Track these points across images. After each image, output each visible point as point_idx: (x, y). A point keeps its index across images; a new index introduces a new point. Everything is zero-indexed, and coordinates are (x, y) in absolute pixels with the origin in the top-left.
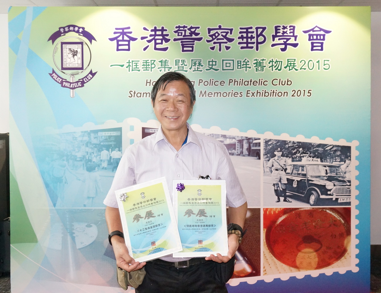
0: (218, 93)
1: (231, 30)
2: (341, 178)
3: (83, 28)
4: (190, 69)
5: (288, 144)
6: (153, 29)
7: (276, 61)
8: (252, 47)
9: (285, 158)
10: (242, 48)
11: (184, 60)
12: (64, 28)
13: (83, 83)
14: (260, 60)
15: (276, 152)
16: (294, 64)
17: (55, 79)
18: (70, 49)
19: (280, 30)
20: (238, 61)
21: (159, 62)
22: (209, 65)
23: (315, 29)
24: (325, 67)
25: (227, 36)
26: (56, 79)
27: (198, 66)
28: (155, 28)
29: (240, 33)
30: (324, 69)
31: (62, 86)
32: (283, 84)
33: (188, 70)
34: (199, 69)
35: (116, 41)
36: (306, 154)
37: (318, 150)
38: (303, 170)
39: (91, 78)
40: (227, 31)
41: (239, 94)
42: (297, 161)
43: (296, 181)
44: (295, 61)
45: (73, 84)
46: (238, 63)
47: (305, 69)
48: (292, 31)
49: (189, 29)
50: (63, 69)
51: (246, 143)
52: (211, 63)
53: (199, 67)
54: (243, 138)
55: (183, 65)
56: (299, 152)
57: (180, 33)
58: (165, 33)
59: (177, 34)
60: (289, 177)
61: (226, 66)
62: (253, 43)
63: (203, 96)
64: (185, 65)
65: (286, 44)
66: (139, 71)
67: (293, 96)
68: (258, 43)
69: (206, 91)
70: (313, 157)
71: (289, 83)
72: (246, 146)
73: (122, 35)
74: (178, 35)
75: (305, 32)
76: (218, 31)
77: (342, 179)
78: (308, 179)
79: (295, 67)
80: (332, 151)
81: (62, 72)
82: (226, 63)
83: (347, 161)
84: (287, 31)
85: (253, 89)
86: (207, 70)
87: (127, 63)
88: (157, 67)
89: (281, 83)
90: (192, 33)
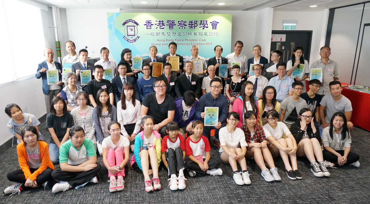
0: (182, 44)
1: (186, 22)
3: (134, 21)
6: (159, 21)
7: (201, 33)
8: (193, 28)
10: (190, 28)
11: (170, 32)
13: (135, 41)
14: (195, 32)
17: (125, 39)
18: (130, 28)
19: (202, 22)
21: (162, 33)
23: (214, 22)
25: (185, 24)
29: (189, 23)
30: (217, 35)
31: (128, 42)
33: (172, 36)
35: (146, 25)
39: (138, 39)
40: (184, 22)
41: (189, 44)
44: (207, 33)
45: (132, 41)
47: (210, 35)
48: (206, 22)
49: (172, 21)
50: (128, 35)
53: (175, 35)
58: (163, 22)
62: (193, 26)
65: (204, 27)
66: (155, 36)
67: (206, 45)
68: (195, 26)
71: (205, 40)
73: (148, 23)
74: (168, 23)
75: (210, 23)
76: (181, 22)
85: (193, 42)
86: (178, 36)
87: (150, 33)
89: (202, 40)
90: (172, 23)
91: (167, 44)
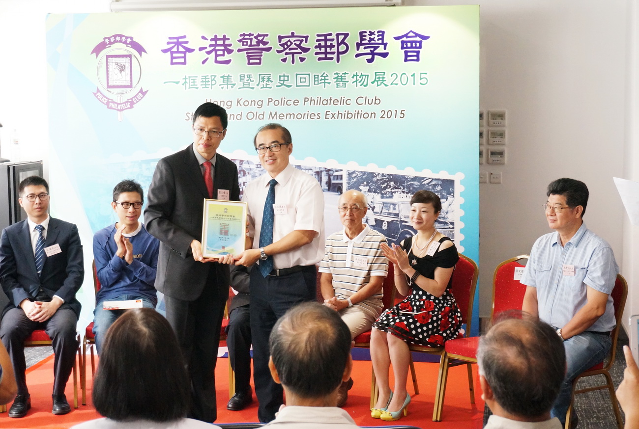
0: (290, 115)
1: (306, 37)
2: (442, 219)
3: (131, 38)
4: (258, 85)
5: (376, 176)
6: (214, 37)
7: (362, 75)
9: (373, 193)
11: (250, 75)
12: (109, 38)
13: (132, 104)
14: (341, 74)
15: (362, 186)
17: (100, 99)
18: (117, 64)
19: (365, 36)
20: (315, 76)
21: (221, 77)
22: (280, 80)
23: (409, 35)
24: (422, 81)
25: (302, 45)
26: (102, 99)
27: (267, 81)
28: (216, 36)
29: (318, 41)
30: (421, 84)
31: (108, 107)
32: (370, 103)
33: (255, 87)
34: (268, 86)
35: (169, 53)
36: (398, 189)
37: (413, 184)
38: (394, 209)
39: (142, 98)
40: (301, 39)
41: (316, 115)
42: (387, 198)
43: (386, 222)
44: (384, 75)
45: (121, 105)
46: (315, 78)
47: (397, 84)
48: (381, 37)
49: (256, 38)
50: (109, 87)
51: (325, 176)
52: (282, 78)
53: (268, 83)
54: (321, 170)
55: (249, 81)
56: (390, 187)
57: (245, 42)
58: (227, 42)
59: (242, 43)
60: (378, 217)
61: (301, 82)
62: (333, 53)
63: (273, 118)
64: (251, 81)
65: (373, 54)
66: (197, 88)
67: (382, 117)
68: (339, 53)
69: (276, 112)
70: (407, 193)
71: (377, 102)
72: (325, 179)
73: (176, 46)
74: (243, 45)
75: (397, 38)
76: (291, 39)
77: (443, 221)
78: (400, 220)
79: (384, 82)
80: (431, 186)
81: (108, 90)
82: (301, 78)
83: (449, 198)
84: (374, 38)
85: (333, 109)
86: (277, 86)
87: (183, 79)
88: (218, 84)
89: (367, 102)
90: (259, 42)
91: (239, 117)
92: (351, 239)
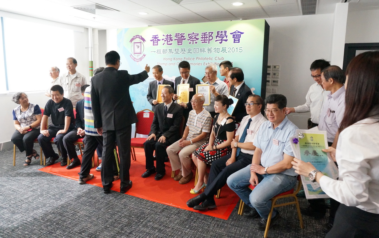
1: (198, 34)
3: (141, 36)
4: (181, 53)
8: (207, 42)
11: (178, 49)
12: (135, 36)
13: (141, 59)
14: (210, 48)
16: (225, 49)
17: (132, 58)
18: (137, 45)
21: (169, 50)
22: (188, 51)
23: (236, 32)
24: (240, 51)
25: (196, 37)
27: (184, 51)
28: (167, 35)
29: (202, 35)
31: (134, 61)
32: (220, 59)
34: (184, 53)
35: (152, 41)
39: (144, 57)
40: (196, 35)
41: (200, 64)
45: (138, 60)
46: (200, 50)
47: (230, 52)
48: (225, 33)
49: (181, 35)
50: (134, 53)
55: (178, 51)
58: (171, 37)
59: (176, 37)
61: (195, 51)
62: (207, 40)
65: (222, 40)
66: (161, 54)
73: (155, 39)
75: (231, 34)
76: (192, 35)
79: (226, 51)
81: (134, 55)
84: (223, 34)
85: (206, 62)
86: (187, 53)
87: (157, 50)
88: (168, 52)
92: (197, 114)
